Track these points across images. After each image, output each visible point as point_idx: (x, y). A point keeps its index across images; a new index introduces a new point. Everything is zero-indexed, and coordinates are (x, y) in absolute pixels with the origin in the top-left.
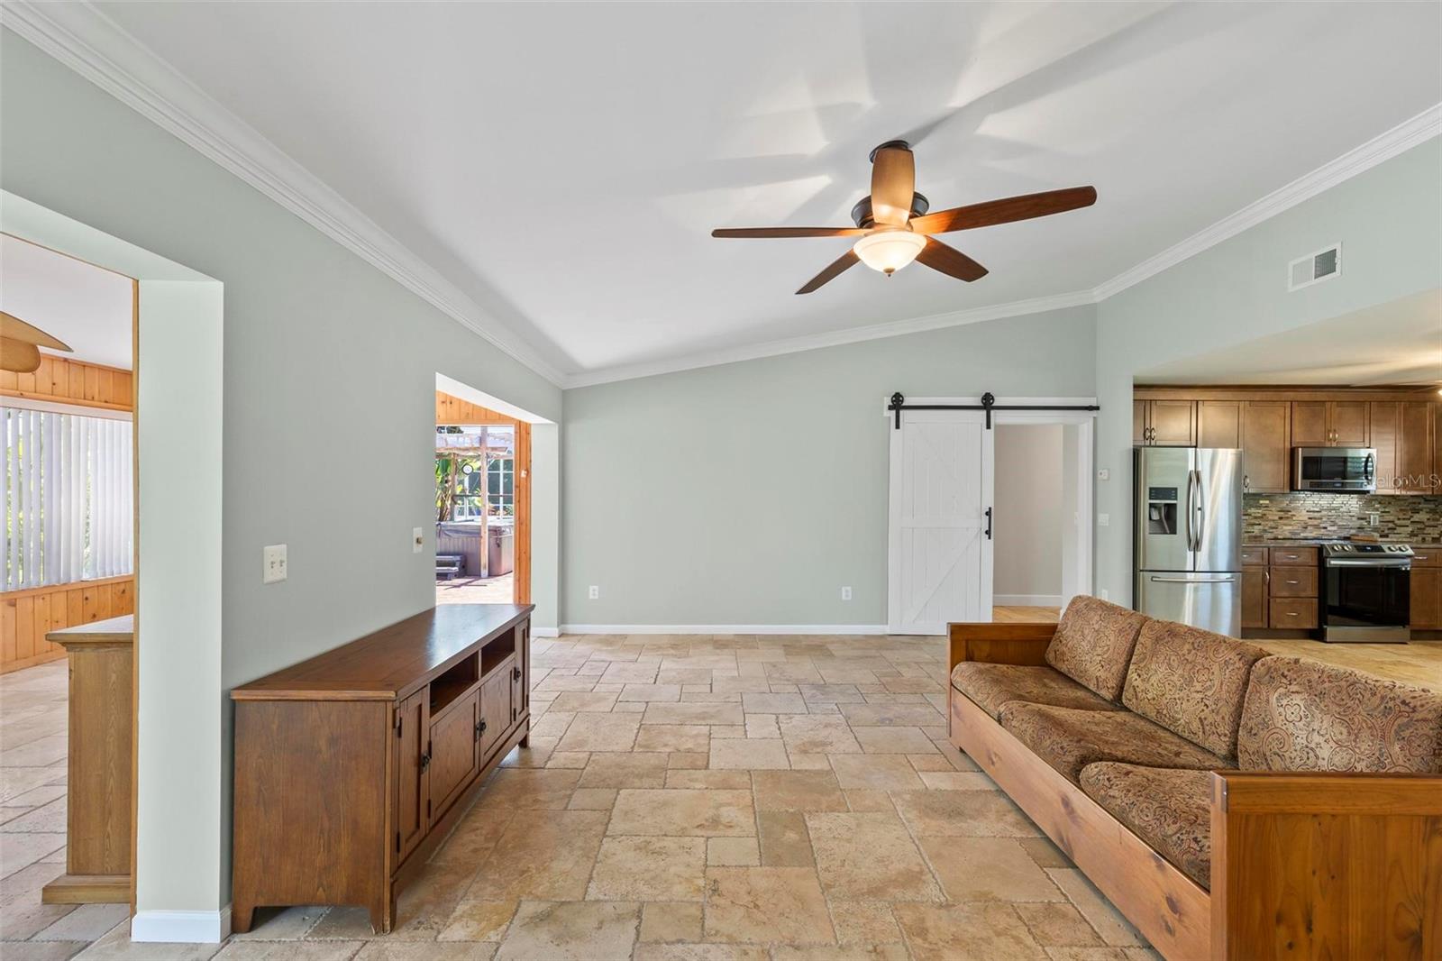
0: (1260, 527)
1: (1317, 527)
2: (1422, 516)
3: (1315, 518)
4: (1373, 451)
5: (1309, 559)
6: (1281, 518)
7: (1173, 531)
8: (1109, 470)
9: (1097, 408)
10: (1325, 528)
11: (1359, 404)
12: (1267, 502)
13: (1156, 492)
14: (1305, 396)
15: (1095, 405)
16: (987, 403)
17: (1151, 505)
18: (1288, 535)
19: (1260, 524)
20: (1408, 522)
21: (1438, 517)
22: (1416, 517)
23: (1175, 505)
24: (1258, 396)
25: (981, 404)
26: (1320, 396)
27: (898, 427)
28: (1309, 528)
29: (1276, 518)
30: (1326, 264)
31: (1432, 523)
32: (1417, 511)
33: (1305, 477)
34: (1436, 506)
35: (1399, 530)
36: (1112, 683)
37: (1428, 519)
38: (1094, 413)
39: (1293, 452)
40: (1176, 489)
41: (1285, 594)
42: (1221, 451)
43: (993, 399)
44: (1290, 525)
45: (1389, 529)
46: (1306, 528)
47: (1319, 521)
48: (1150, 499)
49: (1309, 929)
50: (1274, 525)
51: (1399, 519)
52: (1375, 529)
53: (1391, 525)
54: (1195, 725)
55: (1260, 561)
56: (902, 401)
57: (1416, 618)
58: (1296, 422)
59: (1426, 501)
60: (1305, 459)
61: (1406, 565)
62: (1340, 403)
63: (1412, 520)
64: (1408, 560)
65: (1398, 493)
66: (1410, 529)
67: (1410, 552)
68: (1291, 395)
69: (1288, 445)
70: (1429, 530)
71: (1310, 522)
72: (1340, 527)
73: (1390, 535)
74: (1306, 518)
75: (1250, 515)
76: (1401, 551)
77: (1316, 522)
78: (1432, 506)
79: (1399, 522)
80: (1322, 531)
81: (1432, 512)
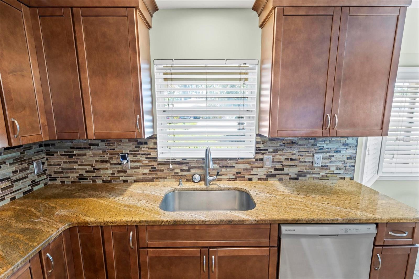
2: (4, 172)
21: (26, 165)
31: (19, 175)
34: (22, 153)
37: (14, 172)
78: (15, 154)
81: (19, 160)
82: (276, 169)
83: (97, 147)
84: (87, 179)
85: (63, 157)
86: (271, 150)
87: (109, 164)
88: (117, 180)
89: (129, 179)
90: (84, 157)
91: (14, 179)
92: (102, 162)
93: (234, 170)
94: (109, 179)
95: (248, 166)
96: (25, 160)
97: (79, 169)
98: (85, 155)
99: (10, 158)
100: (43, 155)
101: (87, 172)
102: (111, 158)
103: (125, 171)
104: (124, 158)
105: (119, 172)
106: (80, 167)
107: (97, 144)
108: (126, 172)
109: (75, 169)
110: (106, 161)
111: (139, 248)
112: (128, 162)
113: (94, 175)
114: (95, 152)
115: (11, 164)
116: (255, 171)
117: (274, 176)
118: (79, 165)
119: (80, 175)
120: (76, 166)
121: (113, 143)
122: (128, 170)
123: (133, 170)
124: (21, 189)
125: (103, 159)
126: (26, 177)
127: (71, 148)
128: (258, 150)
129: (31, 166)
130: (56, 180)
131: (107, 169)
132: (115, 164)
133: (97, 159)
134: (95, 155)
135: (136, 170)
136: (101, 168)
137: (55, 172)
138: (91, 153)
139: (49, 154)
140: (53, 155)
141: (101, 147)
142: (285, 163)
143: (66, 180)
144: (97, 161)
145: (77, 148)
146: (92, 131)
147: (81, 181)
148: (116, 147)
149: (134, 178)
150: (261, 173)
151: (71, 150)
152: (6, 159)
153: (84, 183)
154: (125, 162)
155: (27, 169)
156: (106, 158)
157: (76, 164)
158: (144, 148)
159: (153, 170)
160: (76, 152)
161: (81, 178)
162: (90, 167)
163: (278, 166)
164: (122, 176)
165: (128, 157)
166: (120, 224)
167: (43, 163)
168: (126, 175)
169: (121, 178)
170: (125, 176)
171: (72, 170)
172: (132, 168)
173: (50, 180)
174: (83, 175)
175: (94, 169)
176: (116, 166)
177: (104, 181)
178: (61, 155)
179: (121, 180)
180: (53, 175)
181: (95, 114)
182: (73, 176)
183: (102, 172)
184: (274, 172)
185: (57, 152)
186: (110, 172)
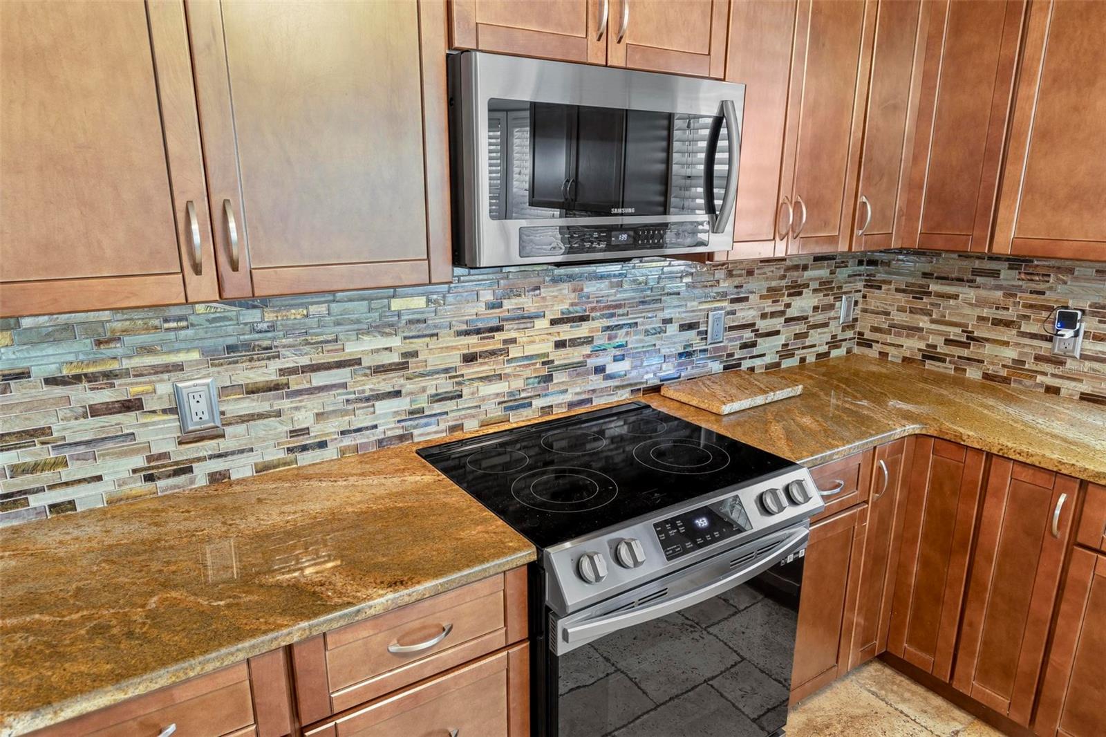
0: (402, 404)
1: (576, 368)
2: (803, 304)
3: (574, 343)
4: (731, 92)
6: (470, 358)
10: (600, 370)
12: (420, 302)
19: (397, 394)
20: (777, 323)
21: (832, 299)
22: (796, 307)
28: (559, 377)
29: (454, 359)
31: (820, 317)
32: (796, 290)
34: (832, 273)
35: (764, 345)
37: (816, 308)
44: (499, 377)
45: (744, 346)
46: (549, 378)
47: (586, 350)
50: (446, 386)
51: (764, 316)
52: (716, 351)
53: (748, 335)
63: (791, 313)
66: (780, 340)
69: (437, 51)
71: (560, 357)
73: (746, 365)
74: (548, 347)
75: (358, 362)
77: (575, 355)
78: (824, 273)
79: (762, 325)
80: (596, 381)
81: (825, 286)
83: (991, 281)
84: (944, 361)
85: (899, 296)
87: (1014, 332)
88: (1027, 382)
89: (1067, 387)
90: (952, 302)
91: (812, 320)
92: (997, 322)
94: (1004, 373)
96: (832, 289)
97: (931, 332)
98: (956, 297)
99: (815, 279)
100: (860, 285)
101: (948, 342)
102: (1027, 317)
103: (1058, 361)
104: (1068, 320)
105: (1038, 358)
106: (934, 326)
107: (995, 274)
108: (1062, 363)
109: (921, 330)
110: (1008, 324)
111: (1074, 543)
112: (1076, 335)
113: (965, 353)
114: (983, 293)
115: (815, 291)
118: (933, 322)
119: (928, 346)
120: (924, 322)
121: (1044, 275)
122: (1069, 361)
123: (1087, 364)
124: (814, 346)
125: (1001, 314)
126: (826, 325)
127: (926, 275)
129: (838, 304)
130: (870, 346)
131: (1006, 344)
132: (1034, 336)
133: (985, 312)
134: (980, 303)
135: (1096, 365)
136: (987, 340)
137: (875, 329)
138: (968, 293)
140: (880, 288)
141: (1005, 283)
143: (892, 351)
144: (981, 319)
145: (937, 278)
146: (1009, 234)
147: (927, 361)
148: (1051, 289)
149: (1086, 388)
151: (923, 281)
152: (811, 279)
153: (933, 368)
154: (1068, 333)
155: (831, 307)
156: (1011, 314)
157: (926, 318)
160: (934, 287)
161: (930, 355)
162: (958, 330)
164: (1045, 374)
165: (1081, 321)
166: (1040, 463)
167: (856, 303)
168: (1056, 372)
169: (1039, 378)
170: (1053, 375)
171: (914, 330)
172: (1084, 357)
173: (859, 344)
174: (935, 347)
175: (968, 338)
176: (1035, 342)
177: (986, 376)
178: (897, 290)
179: (1041, 385)
180: (868, 335)
181: (1029, 189)
182: (913, 345)
183: (988, 349)
185: (890, 283)
186: (1010, 354)
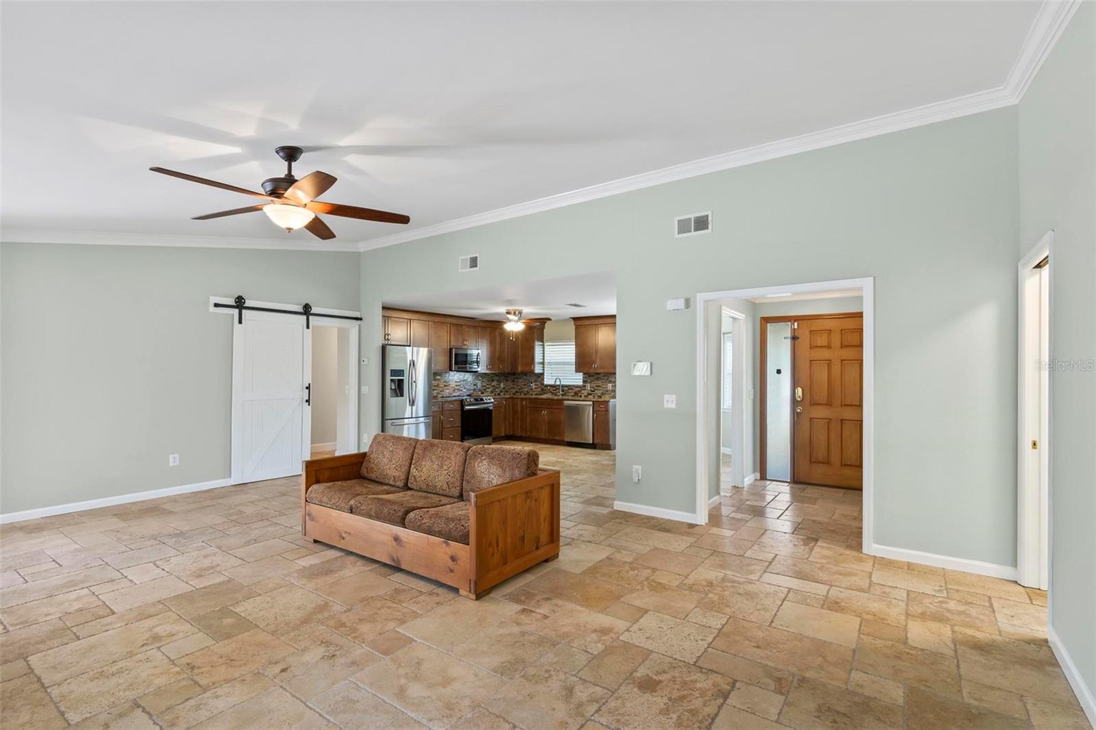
1: (459, 390)
2: (494, 383)
4: (480, 351)
5: (457, 406)
6: (444, 386)
7: (402, 395)
8: (368, 358)
9: (361, 319)
11: (475, 327)
12: (440, 377)
13: (394, 373)
14: (455, 321)
15: (359, 317)
16: (307, 310)
17: (392, 380)
18: (448, 395)
19: (437, 390)
20: (490, 386)
21: (500, 383)
22: (493, 384)
23: (403, 380)
24: (437, 319)
25: (302, 311)
26: (461, 322)
27: (240, 322)
30: (474, 262)
31: (498, 386)
32: (493, 381)
33: (456, 364)
34: (499, 378)
35: (488, 390)
36: (403, 477)
37: (497, 384)
38: (359, 322)
39: (451, 350)
40: (403, 371)
41: (448, 426)
42: (421, 349)
43: (311, 308)
44: (448, 389)
45: (485, 390)
46: (455, 391)
48: (391, 376)
49: (497, 546)
50: (442, 390)
52: (480, 390)
53: (485, 388)
54: (445, 486)
55: (438, 410)
56: (244, 303)
57: (495, 432)
58: (452, 336)
59: (496, 376)
60: (456, 354)
61: (491, 407)
62: (468, 326)
64: (492, 404)
65: (487, 372)
66: (491, 389)
67: (493, 400)
68: (449, 320)
69: (449, 346)
70: (497, 390)
71: (456, 388)
72: (468, 390)
73: (485, 393)
74: (454, 386)
75: (433, 384)
76: (489, 401)
77: (458, 387)
78: (497, 378)
79: (487, 386)
80: (461, 392)
81: (498, 381)
82: (592, 391)
86: (589, 381)
93: (574, 391)
95: (579, 389)
100: (504, 380)
110: (525, 385)
116: (583, 391)
117: (590, 394)
128: (584, 381)
138: (520, 381)
139: (507, 381)
142: (596, 388)
146: (520, 369)
150: (585, 393)
158: (539, 379)
159: (542, 389)
161: (517, 392)
163: (593, 389)
171: (514, 388)
182: (514, 391)
184: (590, 392)
